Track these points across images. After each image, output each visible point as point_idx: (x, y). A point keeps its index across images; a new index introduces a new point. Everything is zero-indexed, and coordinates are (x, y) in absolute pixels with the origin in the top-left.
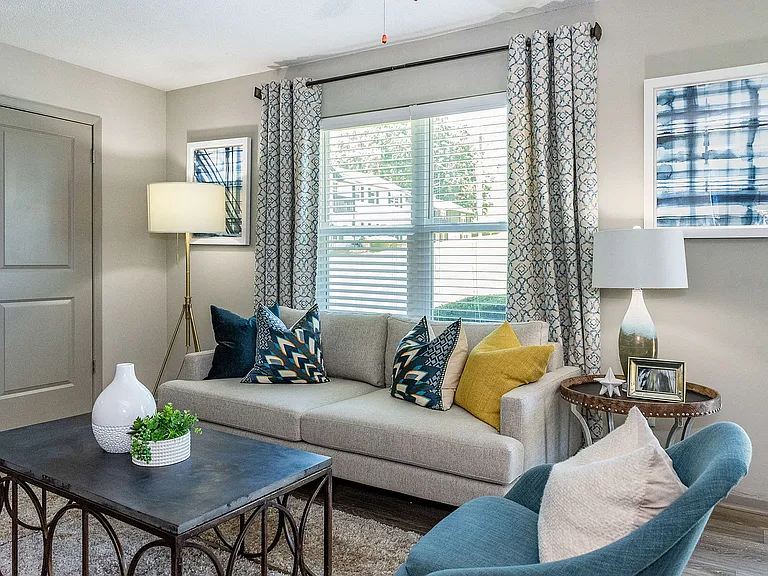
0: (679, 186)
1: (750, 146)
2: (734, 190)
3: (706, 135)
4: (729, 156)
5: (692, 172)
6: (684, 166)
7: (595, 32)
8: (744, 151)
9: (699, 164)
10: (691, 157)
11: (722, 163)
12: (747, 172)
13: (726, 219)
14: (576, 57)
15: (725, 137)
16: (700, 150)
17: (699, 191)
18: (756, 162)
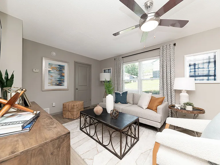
0: (192, 74)
1: (208, 66)
2: (204, 74)
3: (198, 64)
4: (203, 68)
5: (195, 71)
6: (193, 70)
7: (175, 45)
8: (207, 67)
9: (196, 70)
10: (195, 69)
11: (202, 70)
12: (208, 71)
13: (203, 80)
14: (171, 49)
15: (203, 65)
16: (197, 67)
17: (197, 74)
18: (209, 69)
